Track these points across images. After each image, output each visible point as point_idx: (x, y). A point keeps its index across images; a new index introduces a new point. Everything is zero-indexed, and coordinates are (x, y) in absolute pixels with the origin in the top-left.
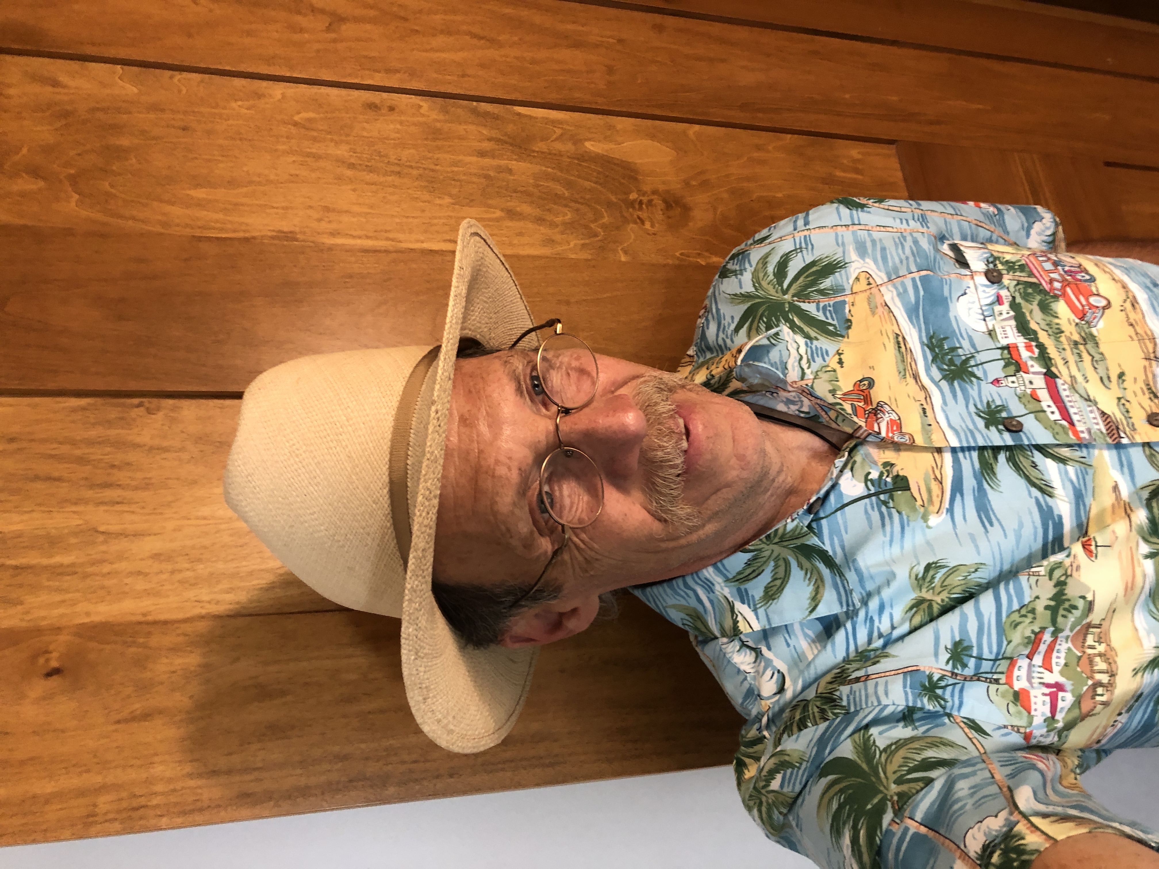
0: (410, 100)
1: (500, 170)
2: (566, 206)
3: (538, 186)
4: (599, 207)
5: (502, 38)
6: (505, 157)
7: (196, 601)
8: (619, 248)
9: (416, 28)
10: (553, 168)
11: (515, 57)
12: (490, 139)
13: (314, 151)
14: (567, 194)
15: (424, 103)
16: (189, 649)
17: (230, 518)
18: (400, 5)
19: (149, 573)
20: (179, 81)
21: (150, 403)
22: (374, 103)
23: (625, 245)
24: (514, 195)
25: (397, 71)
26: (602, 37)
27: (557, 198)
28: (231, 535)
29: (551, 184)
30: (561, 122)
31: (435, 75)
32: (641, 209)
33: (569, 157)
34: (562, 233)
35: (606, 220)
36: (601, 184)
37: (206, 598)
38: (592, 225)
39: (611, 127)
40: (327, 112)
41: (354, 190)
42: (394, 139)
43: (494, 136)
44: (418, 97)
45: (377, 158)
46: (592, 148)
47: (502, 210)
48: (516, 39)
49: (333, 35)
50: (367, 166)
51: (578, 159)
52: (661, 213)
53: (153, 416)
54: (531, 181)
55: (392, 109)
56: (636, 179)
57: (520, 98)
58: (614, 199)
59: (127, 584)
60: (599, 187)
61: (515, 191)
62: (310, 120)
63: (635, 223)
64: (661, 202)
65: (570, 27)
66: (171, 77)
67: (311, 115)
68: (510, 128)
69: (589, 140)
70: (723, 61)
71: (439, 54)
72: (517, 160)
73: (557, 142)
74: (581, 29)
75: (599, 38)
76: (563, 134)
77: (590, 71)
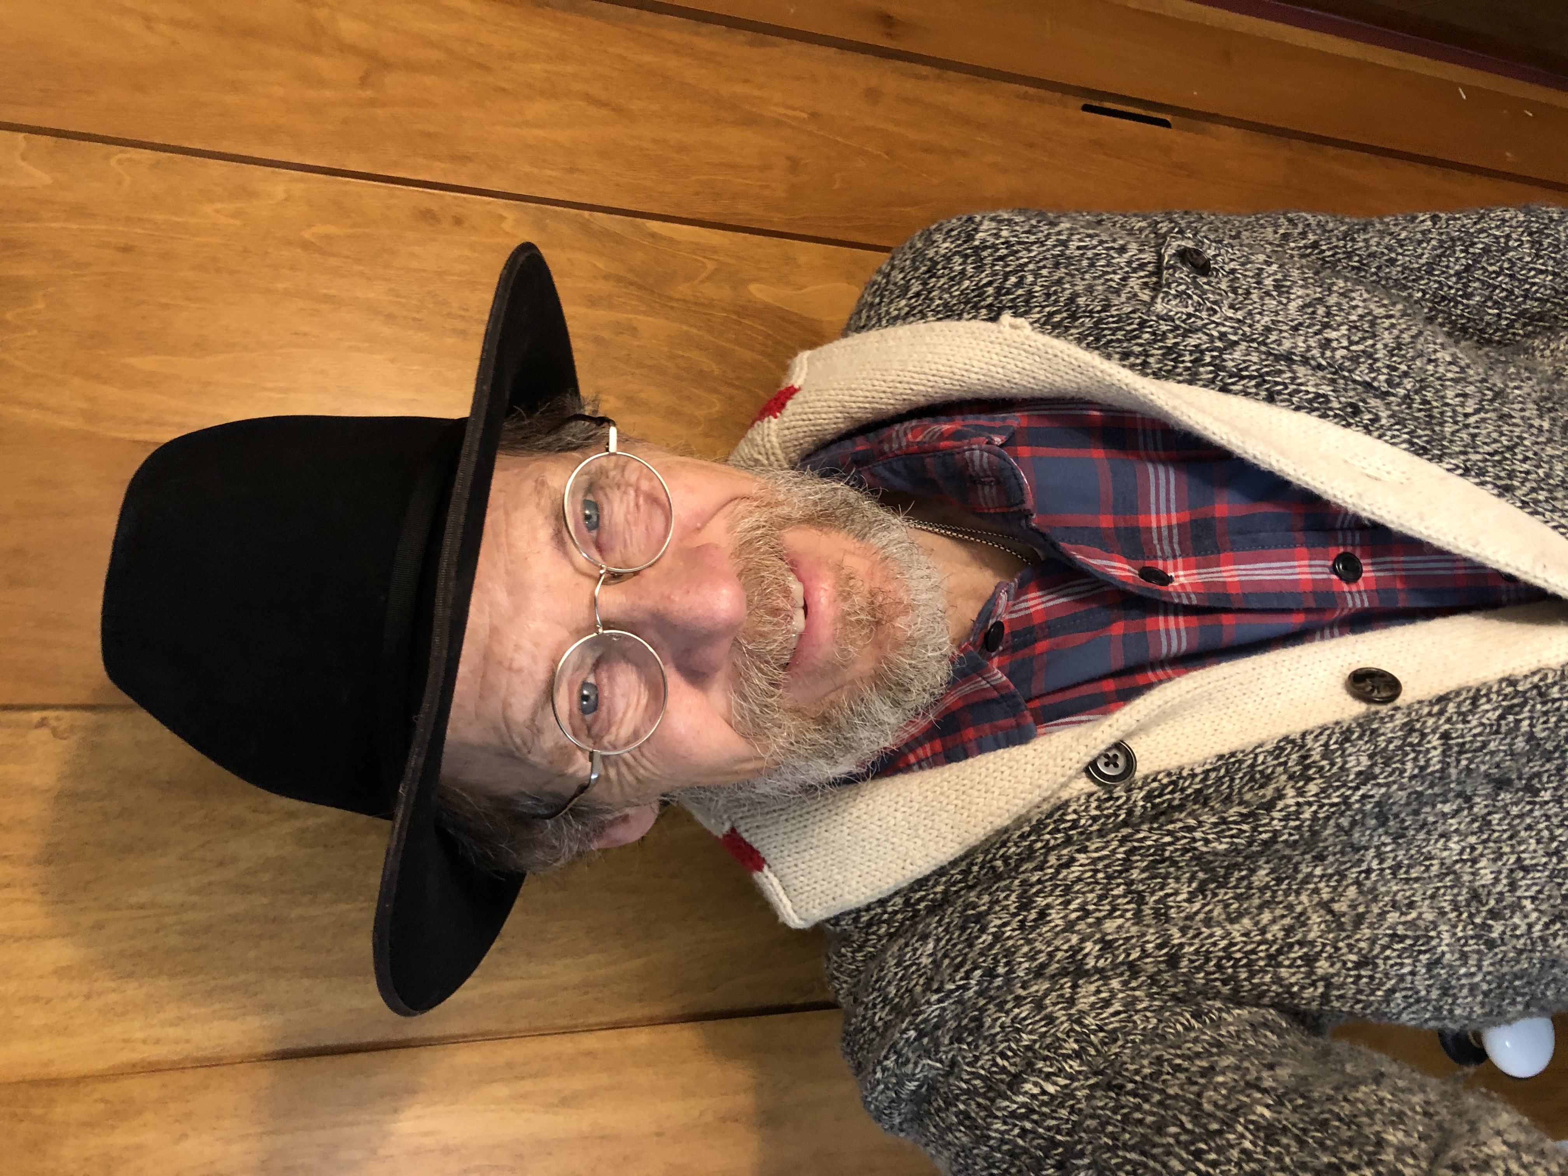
0: (489, 207)
1: (619, 328)
2: (715, 391)
3: (674, 357)
5: (635, 105)
6: (629, 308)
7: (124, 1040)
9: (504, 85)
10: (699, 328)
11: (654, 141)
12: (607, 277)
13: (333, 291)
14: (716, 371)
15: (509, 212)
16: (110, 1122)
17: (181, 906)
18: (479, 45)
19: (52, 999)
20: (120, 161)
21: (59, 717)
22: (430, 211)
24: (637, 371)
25: (469, 159)
26: (787, 107)
27: (701, 378)
28: (181, 933)
29: (695, 355)
30: (714, 250)
31: (528, 169)
33: (723, 309)
34: (706, 436)
37: (140, 1035)
39: (790, 259)
40: (355, 225)
41: (392, 361)
42: (460, 275)
43: (614, 272)
44: (501, 201)
45: (431, 306)
46: (759, 295)
48: (656, 107)
49: (370, 93)
50: (414, 319)
51: (737, 313)
53: (63, 742)
54: (665, 349)
55: (458, 221)
57: (656, 211)
59: (18, 1017)
61: (640, 365)
62: (328, 237)
66: (107, 157)
67: (330, 229)
68: (639, 259)
69: (756, 280)
70: (964, 154)
71: (537, 132)
72: (644, 313)
73: (707, 284)
74: (756, 92)
75: (782, 111)
76: (716, 271)
77: (765, 167)
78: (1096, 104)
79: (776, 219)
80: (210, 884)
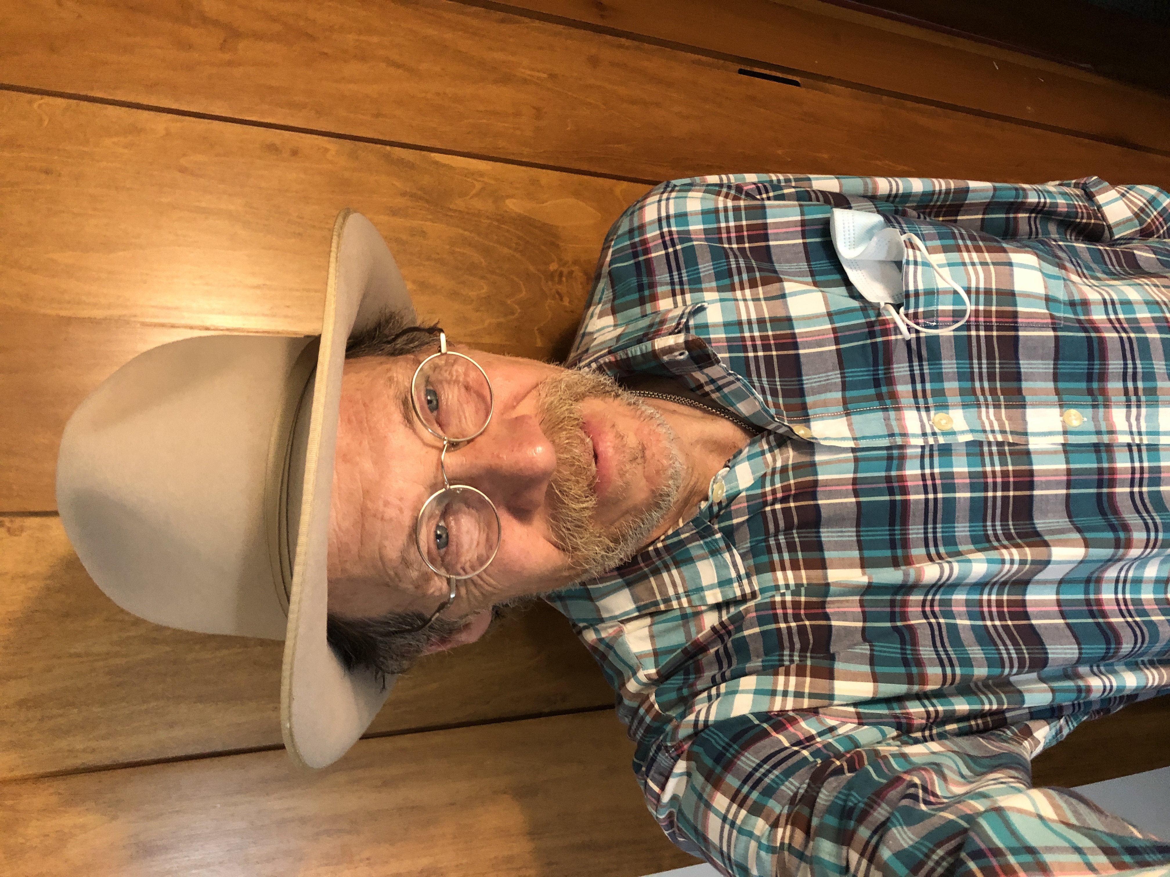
0: (316, 142)
1: (413, 232)
2: (483, 277)
3: (453, 253)
4: (516, 279)
5: (424, 66)
6: (420, 217)
7: (69, 751)
8: (536, 328)
9: (326, 50)
10: (471, 232)
11: (437, 94)
12: (404, 194)
13: (203, 205)
14: (484, 264)
15: (332, 145)
16: (62, 809)
17: (108, 654)
18: (307, 19)
19: (14, 723)
20: (40, 106)
21: (12, 521)
22: (274, 145)
23: (542, 325)
24: (427, 263)
25: (303, 106)
26: (533, 70)
27: (472, 268)
28: (107, 674)
29: (468, 251)
30: (482, 174)
31: (346, 114)
32: (560, 282)
33: (488, 218)
34: (477, 310)
35: (523, 294)
36: (521, 251)
37: (80, 747)
38: (509, 302)
39: (534, 182)
40: (218, 155)
41: (248, 256)
42: (297, 192)
43: (408, 190)
44: (326, 138)
45: (276, 215)
46: (514, 208)
47: (414, 282)
48: (438, 68)
49: (227, 57)
50: (264, 225)
51: (498, 221)
52: (580, 287)
53: (16, 538)
54: (448, 247)
55: (295, 153)
56: (558, 246)
57: (437, 146)
58: (532, 269)
60: (518, 255)
61: (429, 259)
62: (199, 164)
63: (554, 298)
64: (581, 274)
65: (499, 56)
66: (30, 102)
67: (200, 158)
68: (426, 180)
69: (512, 196)
70: (658, 105)
71: (351, 86)
72: (431, 220)
73: (476, 199)
74: (510, 58)
75: (529, 72)
76: (483, 189)
77: (517, 114)
78: (748, 69)
79: (525, 153)
80: (128, 638)
